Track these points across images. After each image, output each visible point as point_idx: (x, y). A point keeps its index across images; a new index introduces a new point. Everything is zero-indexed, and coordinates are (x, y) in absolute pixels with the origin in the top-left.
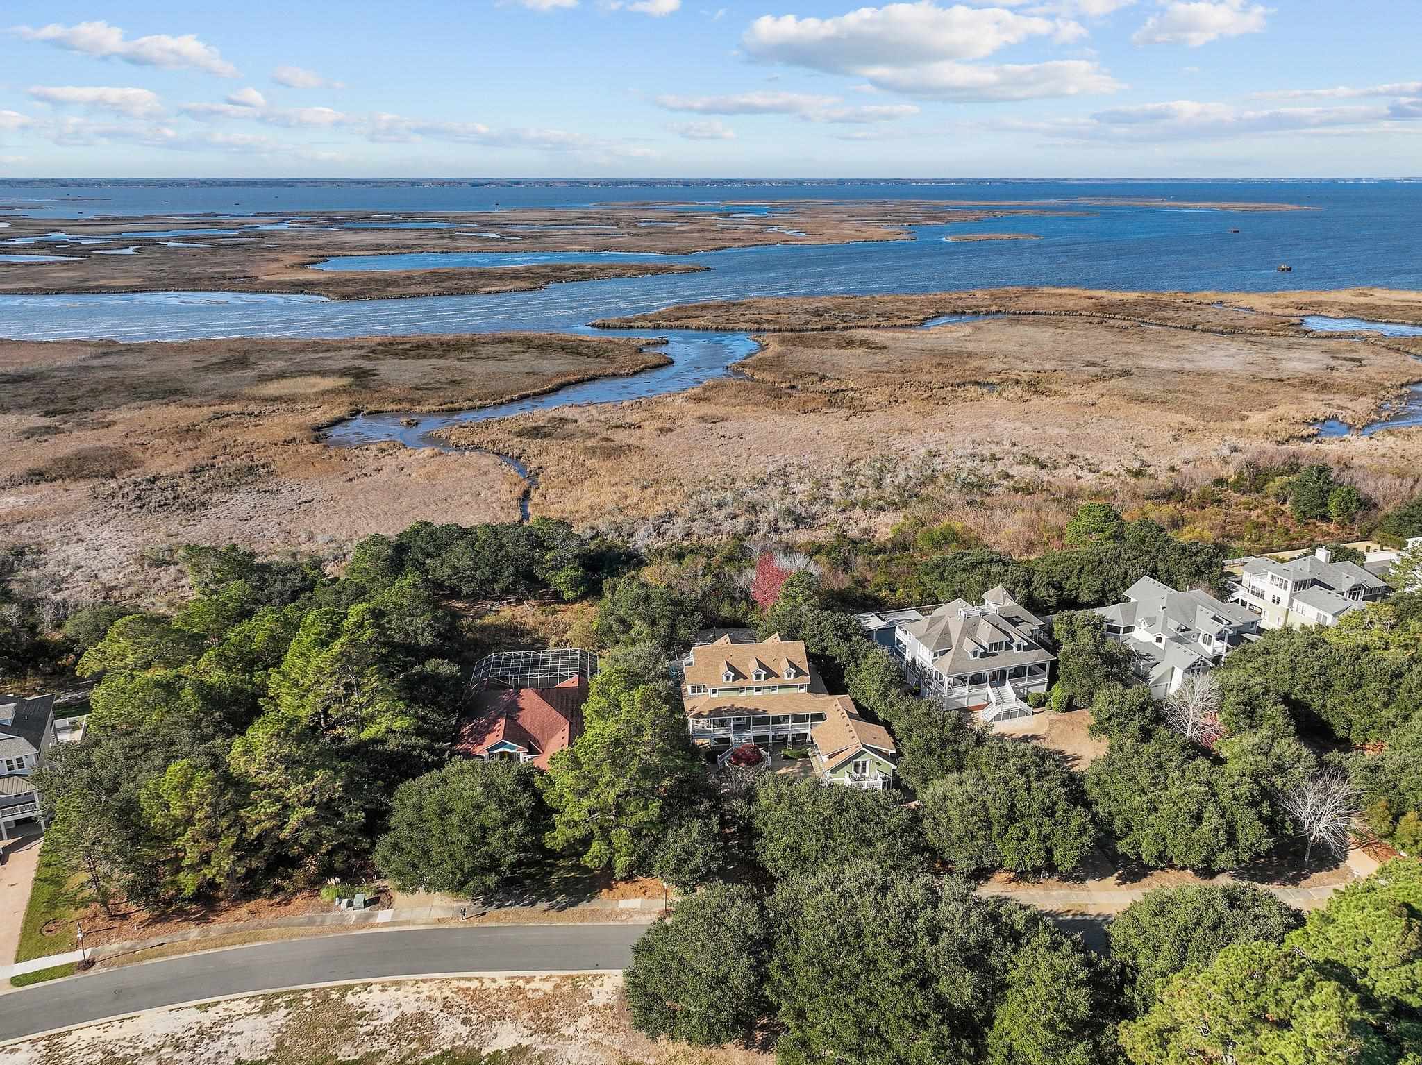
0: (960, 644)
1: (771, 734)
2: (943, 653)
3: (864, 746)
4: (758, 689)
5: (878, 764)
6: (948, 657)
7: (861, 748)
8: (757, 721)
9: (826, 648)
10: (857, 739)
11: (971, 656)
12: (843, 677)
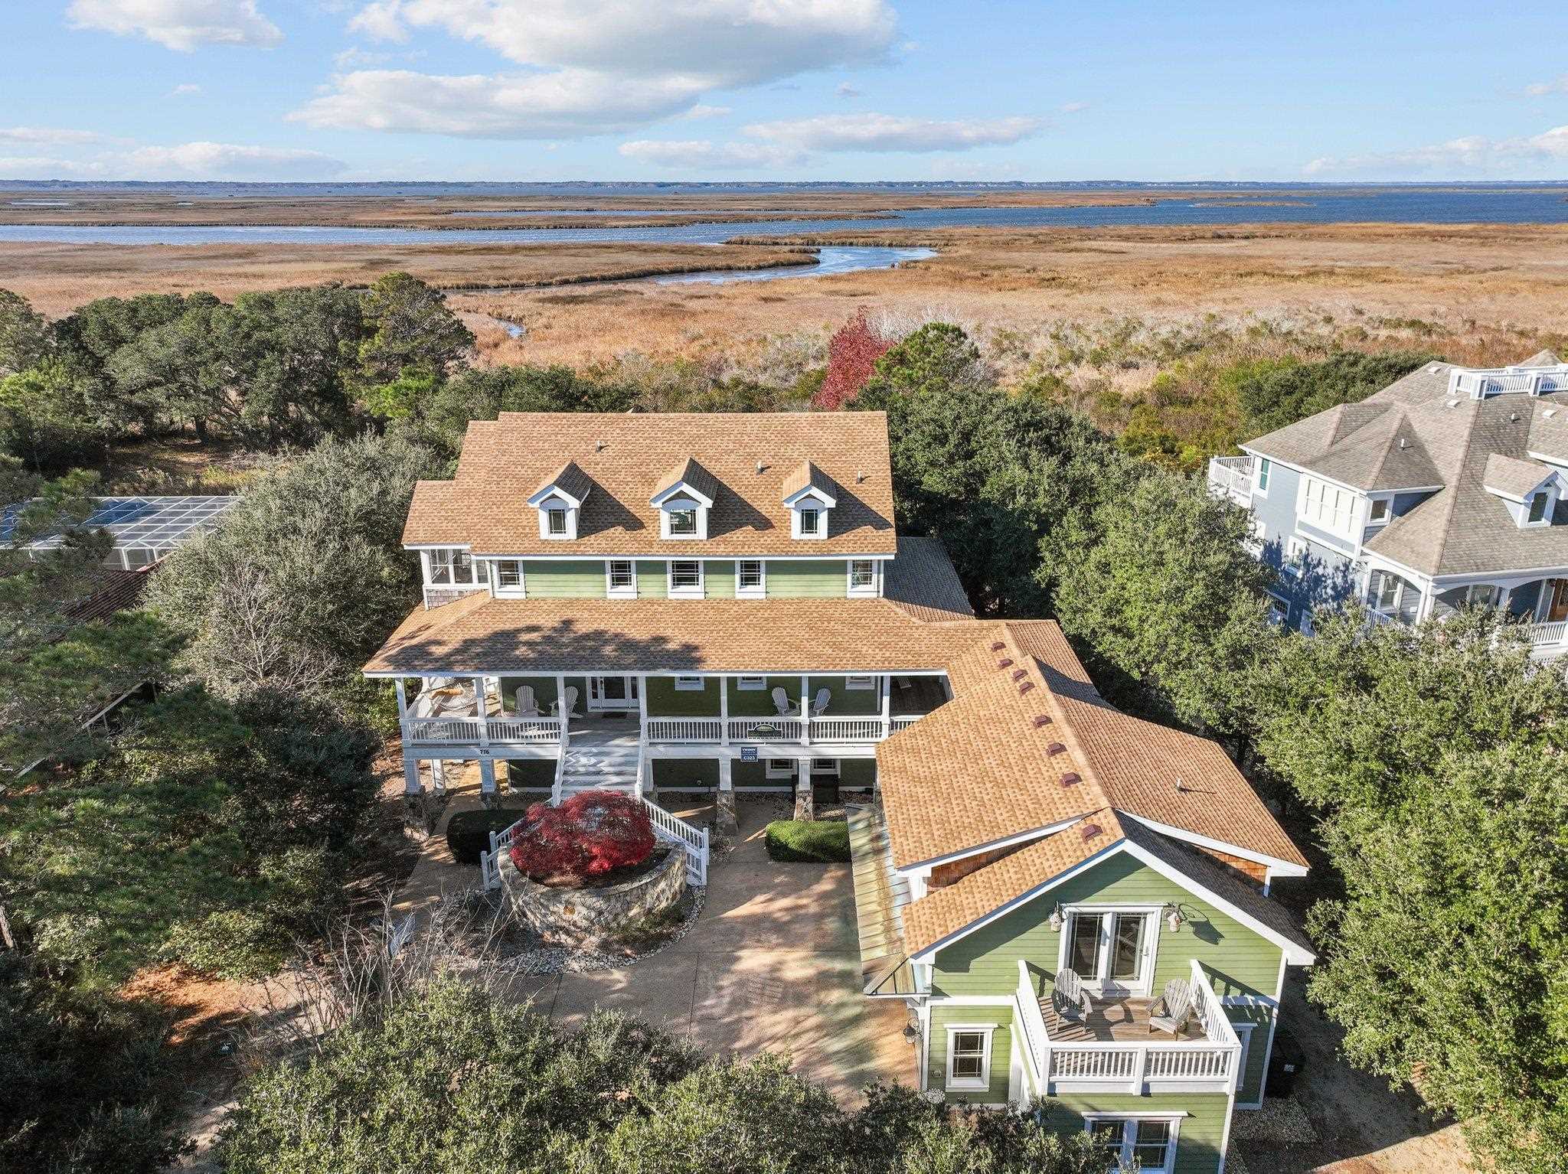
0: (1472, 477)
1: (725, 753)
2: (1407, 504)
3: (1134, 831)
4: (685, 573)
5: (1207, 931)
6: (1432, 518)
7: (1118, 842)
8: (664, 698)
9: (980, 476)
10: (1092, 792)
11: (1520, 515)
12: (1037, 560)
